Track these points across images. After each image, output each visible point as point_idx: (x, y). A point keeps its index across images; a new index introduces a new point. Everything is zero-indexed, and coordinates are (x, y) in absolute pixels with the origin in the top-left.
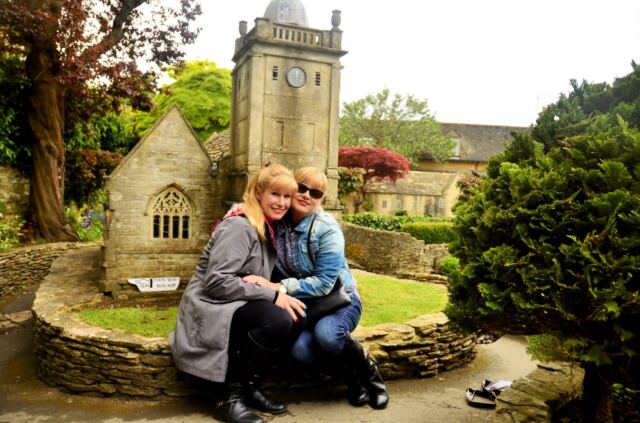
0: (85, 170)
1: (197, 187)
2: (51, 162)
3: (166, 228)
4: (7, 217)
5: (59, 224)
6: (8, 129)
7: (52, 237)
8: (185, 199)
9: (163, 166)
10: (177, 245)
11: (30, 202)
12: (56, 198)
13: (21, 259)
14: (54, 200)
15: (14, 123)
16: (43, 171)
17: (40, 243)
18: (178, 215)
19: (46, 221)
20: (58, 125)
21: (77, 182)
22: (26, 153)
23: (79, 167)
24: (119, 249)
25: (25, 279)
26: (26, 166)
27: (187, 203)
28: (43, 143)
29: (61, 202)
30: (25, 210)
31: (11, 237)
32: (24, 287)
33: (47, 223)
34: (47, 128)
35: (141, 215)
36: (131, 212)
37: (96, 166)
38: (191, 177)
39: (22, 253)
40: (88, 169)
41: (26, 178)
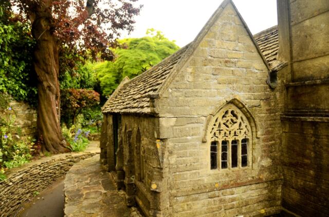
0: (73, 102)
1: (256, 102)
2: (51, 97)
3: (224, 156)
4: (22, 138)
5: (58, 140)
6: (21, 76)
7: (55, 150)
8: (244, 118)
9: (221, 77)
10: (238, 177)
11: (38, 125)
12: (56, 122)
13: (35, 171)
14: (54, 124)
15: (24, 71)
16: (46, 103)
17: (46, 156)
18: (237, 138)
19: (49, 138)
20: (55, 70)
21: (67, 110)
22: (33, 92)
23: (69, 100)
24: (174, 191)
25: (38, 186)
26: (33, 101)
27: (246, 122)
28: (45, 84)
29: (59, 124)
30: (34, 131)
31: (26, 152)
32: (37, 193)
33: (50, 140)
34: (48, 73)
35: (199, 143)
36: (187, 141)
37: (79, 99)
38: (251, 89)
39: (35, 167)
40: (74, 101)
41: (34, 109)
